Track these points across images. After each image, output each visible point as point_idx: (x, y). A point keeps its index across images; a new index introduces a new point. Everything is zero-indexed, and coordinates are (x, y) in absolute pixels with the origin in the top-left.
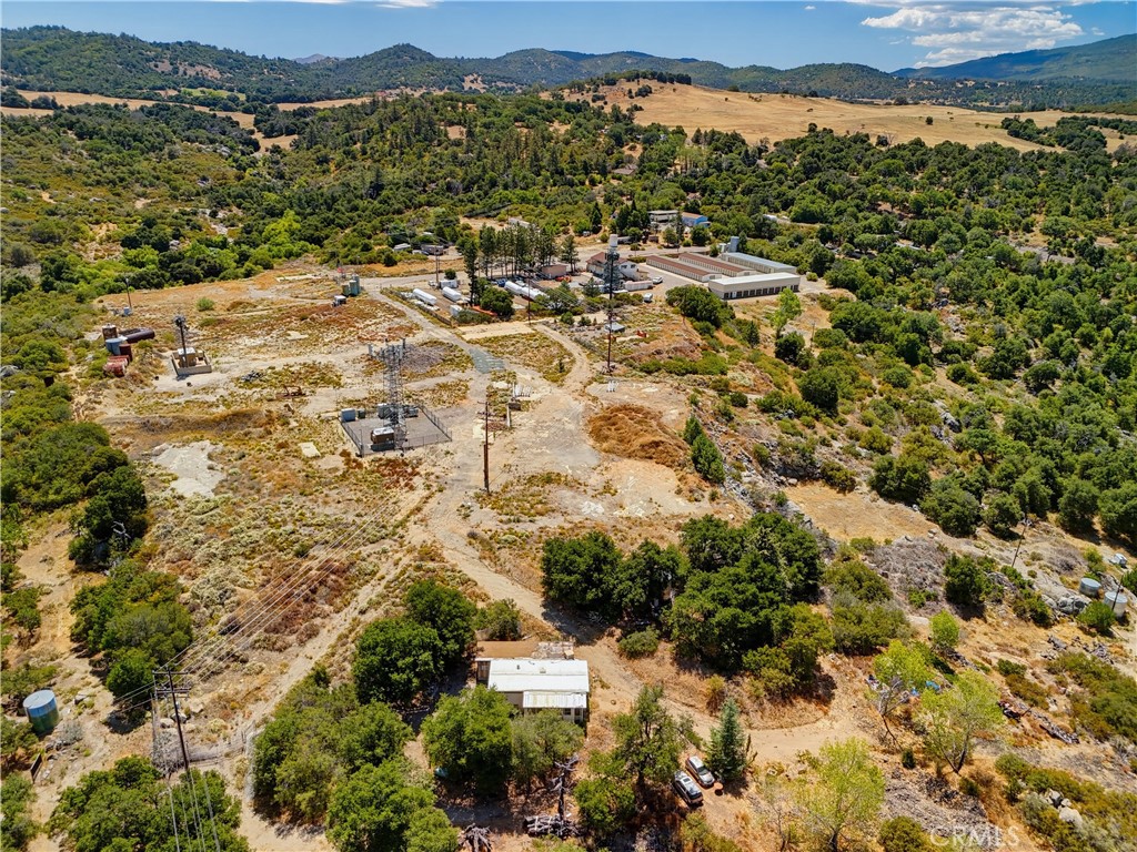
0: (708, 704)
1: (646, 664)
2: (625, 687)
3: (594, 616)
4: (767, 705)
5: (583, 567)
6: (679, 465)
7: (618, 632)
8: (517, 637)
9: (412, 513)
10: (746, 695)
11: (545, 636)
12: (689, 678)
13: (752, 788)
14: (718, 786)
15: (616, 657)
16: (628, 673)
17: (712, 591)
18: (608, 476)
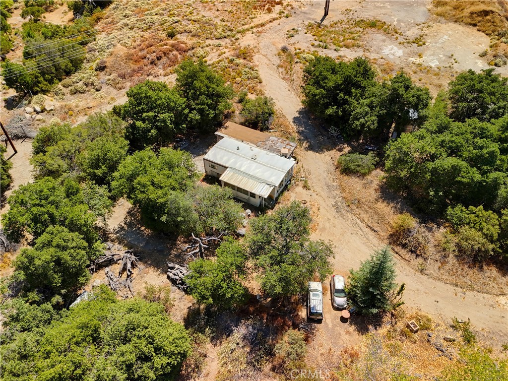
0: (391, 235)
1: (354, 183)
2: (324, 194)
3: (333, 130)
4: (452, 260)
5: (331, 84)
7: (347, 149)
8: (265, 129)
9: (257, 26)
10: (433, 242)
11: (286, 135)
12: (384, 208)
13: (383, 330)
14: (346, 314)
15: (332, 168)
16: (335, 184)
17: (446, 137)
18: (426, 31)
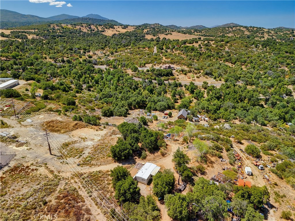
6: (86, 126)
7: (137, 157)
9: (52, 173)
10: (164, 150)
15: (143, 161)
18: (76, 137)
